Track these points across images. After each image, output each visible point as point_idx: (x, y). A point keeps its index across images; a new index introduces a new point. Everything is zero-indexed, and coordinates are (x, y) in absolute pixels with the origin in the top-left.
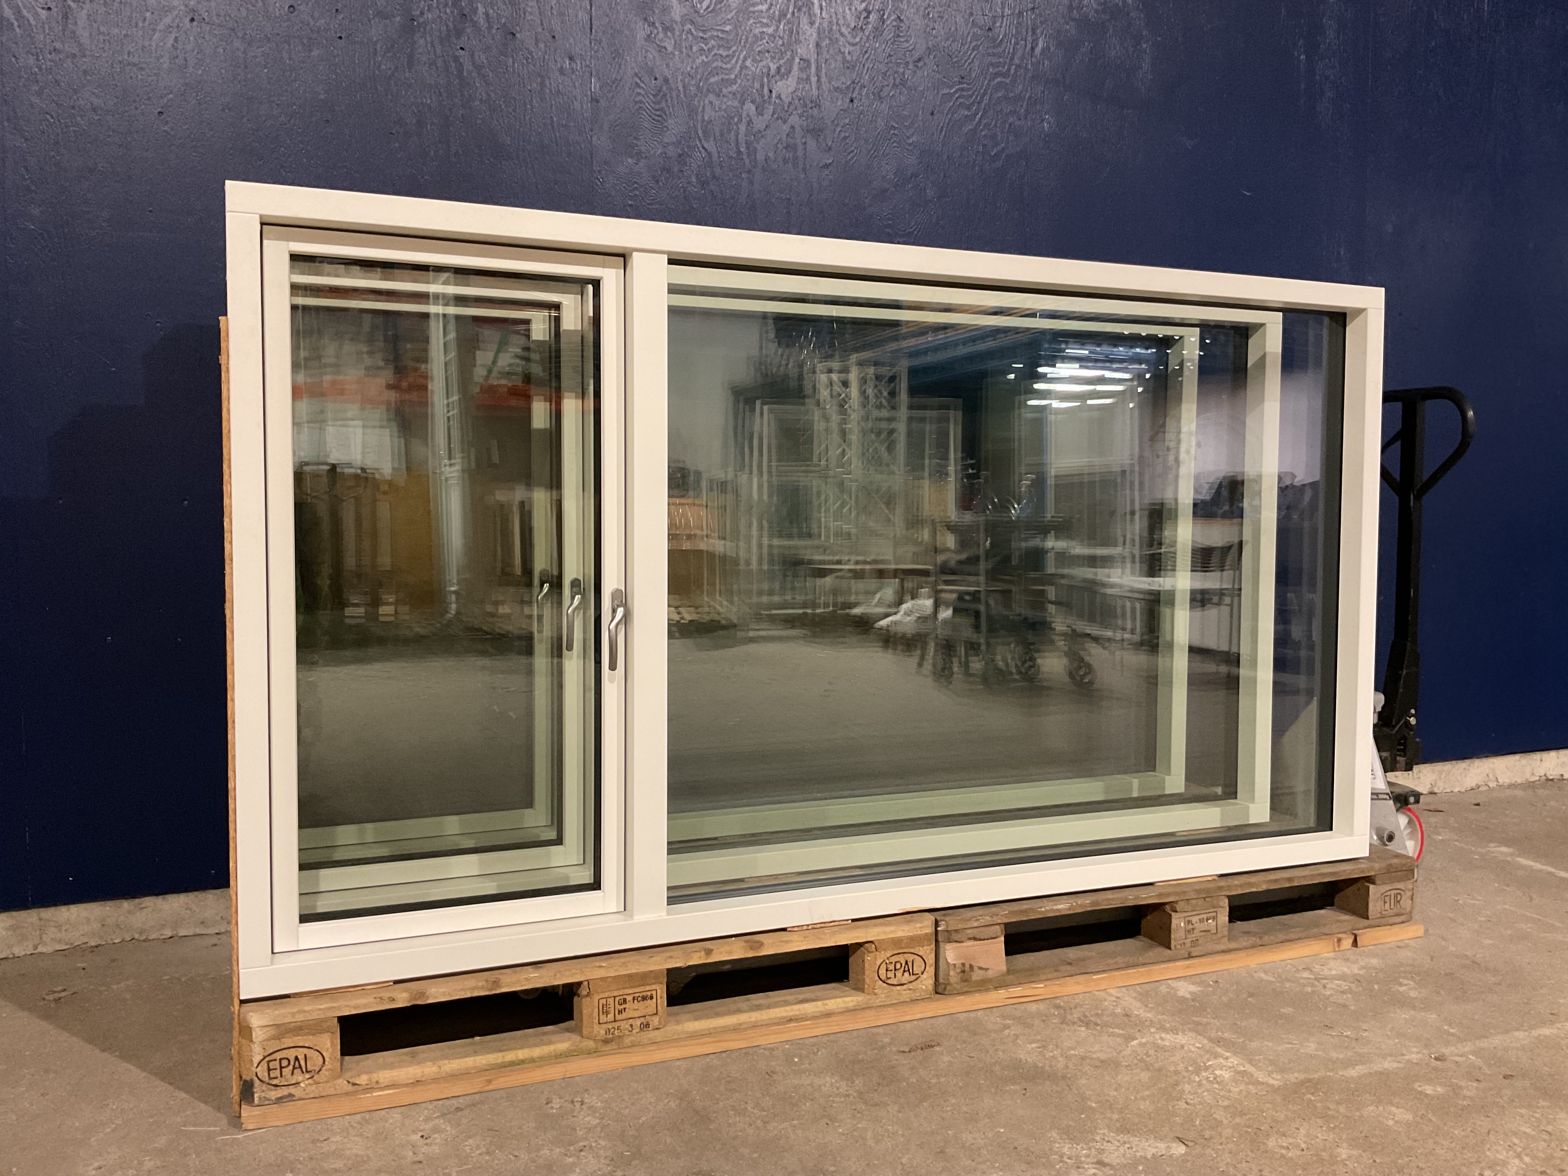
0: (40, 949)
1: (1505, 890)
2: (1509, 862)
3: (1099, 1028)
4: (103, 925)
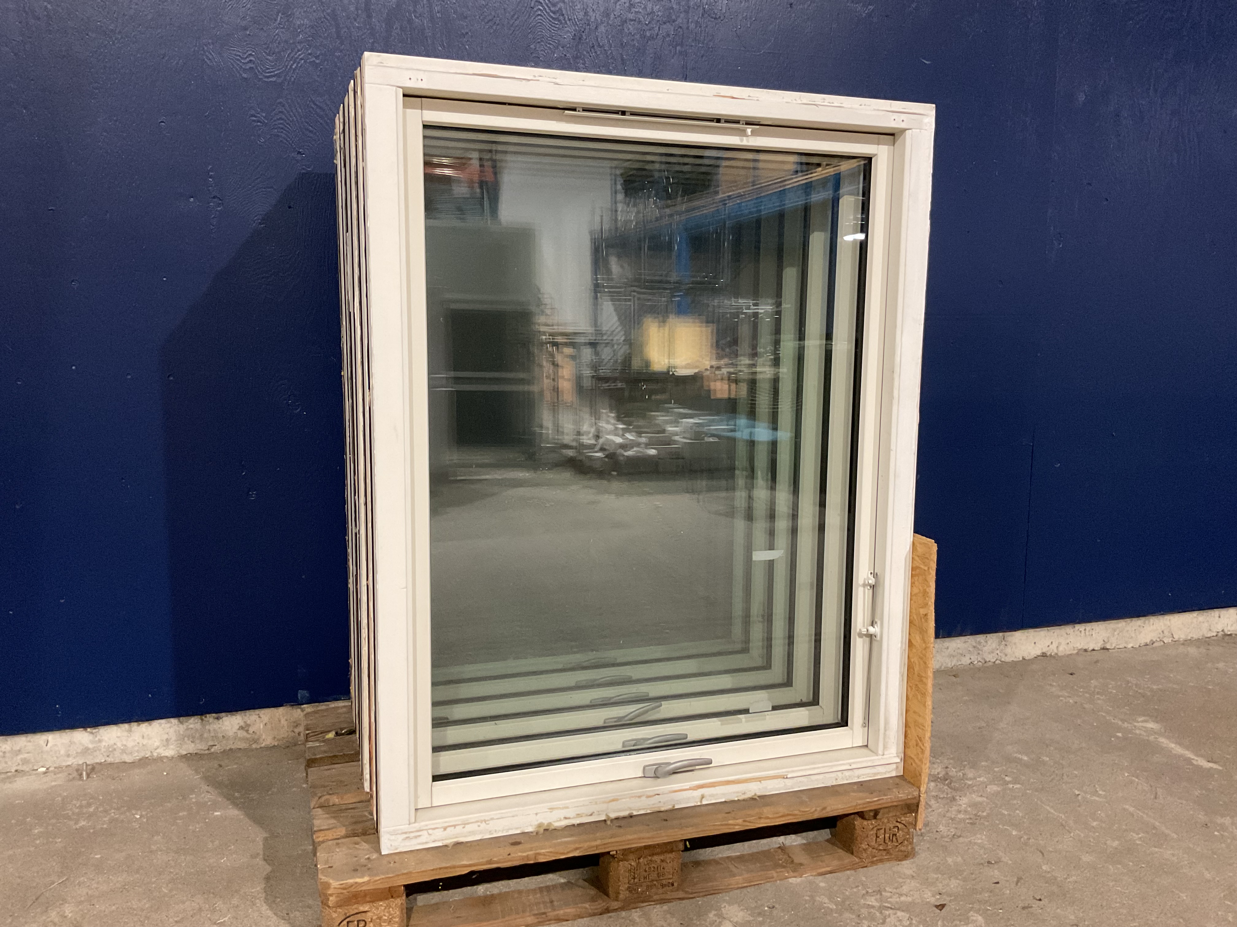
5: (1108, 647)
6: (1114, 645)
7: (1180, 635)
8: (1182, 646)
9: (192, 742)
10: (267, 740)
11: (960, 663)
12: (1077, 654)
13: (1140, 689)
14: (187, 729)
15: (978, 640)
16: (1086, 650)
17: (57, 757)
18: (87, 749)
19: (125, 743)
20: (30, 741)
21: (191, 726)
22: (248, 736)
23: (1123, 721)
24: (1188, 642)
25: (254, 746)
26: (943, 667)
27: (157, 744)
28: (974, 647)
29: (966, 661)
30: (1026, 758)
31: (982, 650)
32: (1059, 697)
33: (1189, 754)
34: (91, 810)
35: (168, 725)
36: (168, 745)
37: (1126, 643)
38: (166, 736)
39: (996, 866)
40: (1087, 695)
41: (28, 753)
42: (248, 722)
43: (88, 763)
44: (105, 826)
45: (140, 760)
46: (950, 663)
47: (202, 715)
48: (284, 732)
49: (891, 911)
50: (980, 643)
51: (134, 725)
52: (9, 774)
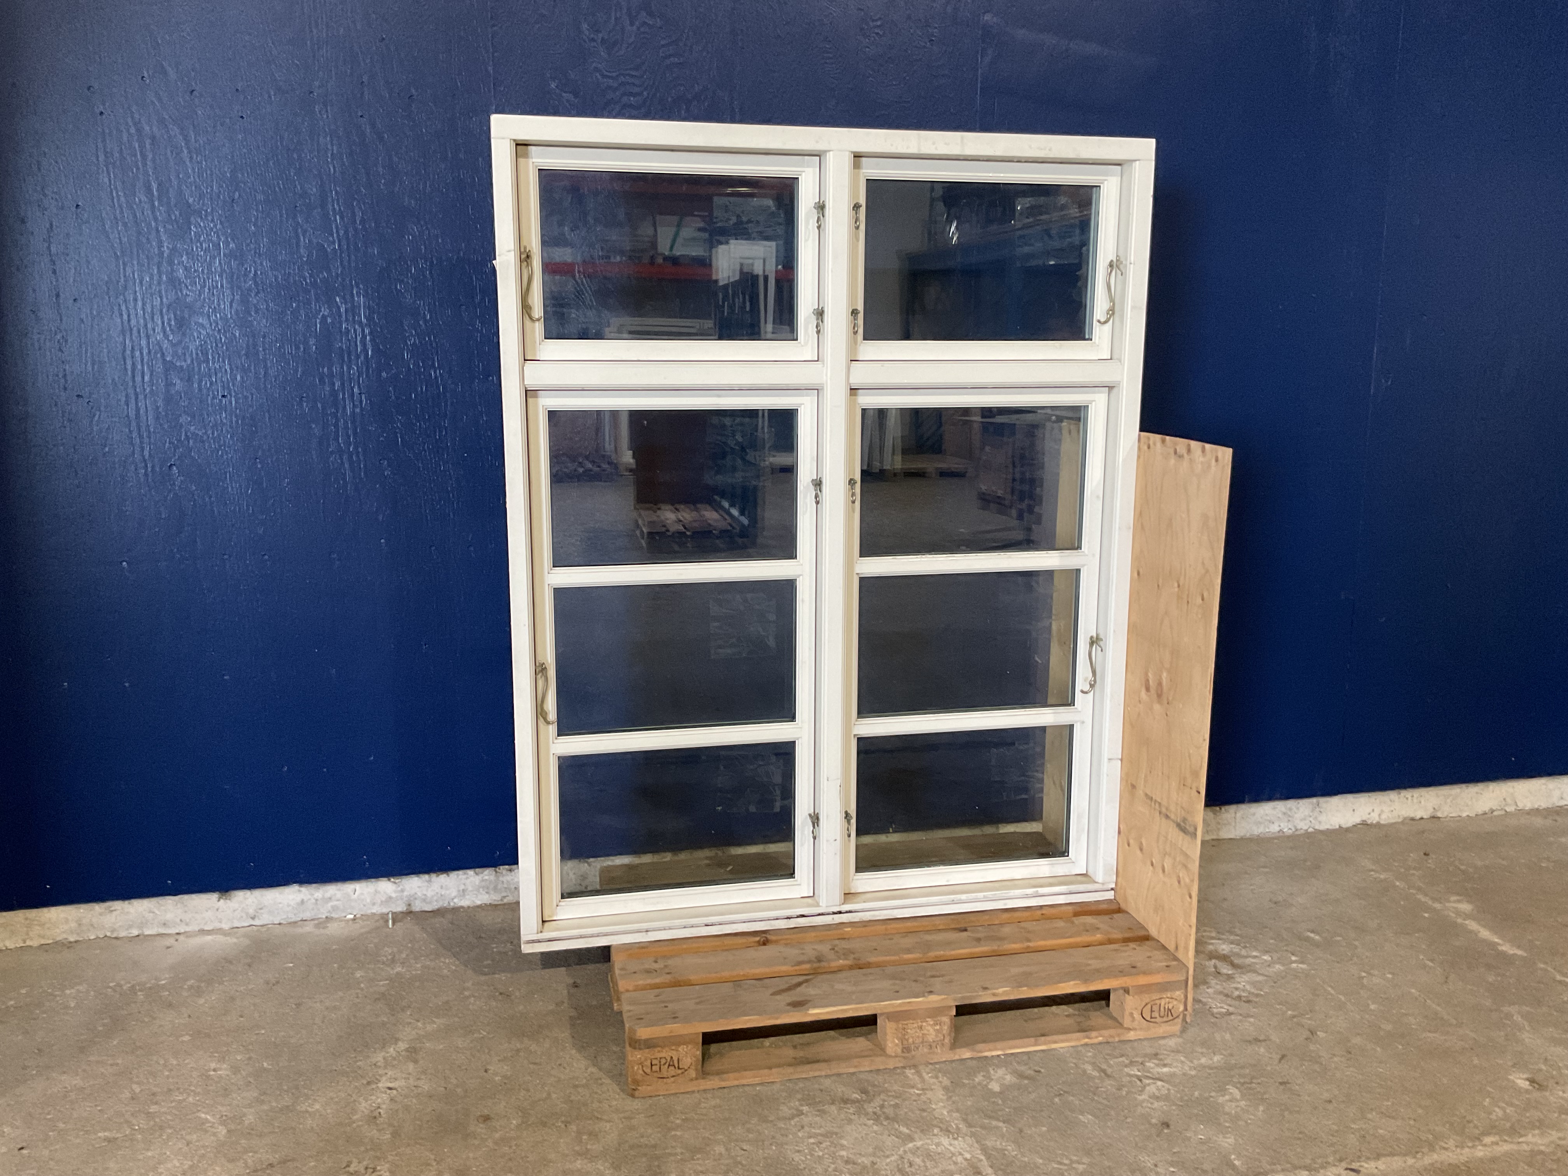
0: (28, 943)
1: (1425, 967)
2: (1455, 925)
3: (885, 1123)
4: (80, 925)
5: (1439, 814)
6: (1445, 814)
7: (1527, 804)
8: (1527, 817)
9: (486, 894)
11: (1267, 831)
12: (1403, 823)
13: (1462, 864)
14: (482, 880)
15: (1289, 806)
16: (1413, 819)
17: (363, 905)
18: (390, 898)
19: (425, 893)
20: (339, 890)
21: (486, 877)
23: (1434, 899)
24: (1536, 812)
26: (1248, 835)
27: (454, 894)
28: (1284, 814)
29: (1274, 828)
31: (1292, 817)
32: (1370, 871)
34: (404, 956)
35: (465, 877)
36: (464, 895)
37: (1461, 811)
38: (462, 887)
39: (1263, 1044)
40: (1403, 870)
41: (338, 900)
43: (394, 911)
44: (419, 972)
45: (438, 910)
46: (1257, 831)
49: (1152, 1081)
50: (1290, 809)
51: (433, 876)
52: (321, 921)
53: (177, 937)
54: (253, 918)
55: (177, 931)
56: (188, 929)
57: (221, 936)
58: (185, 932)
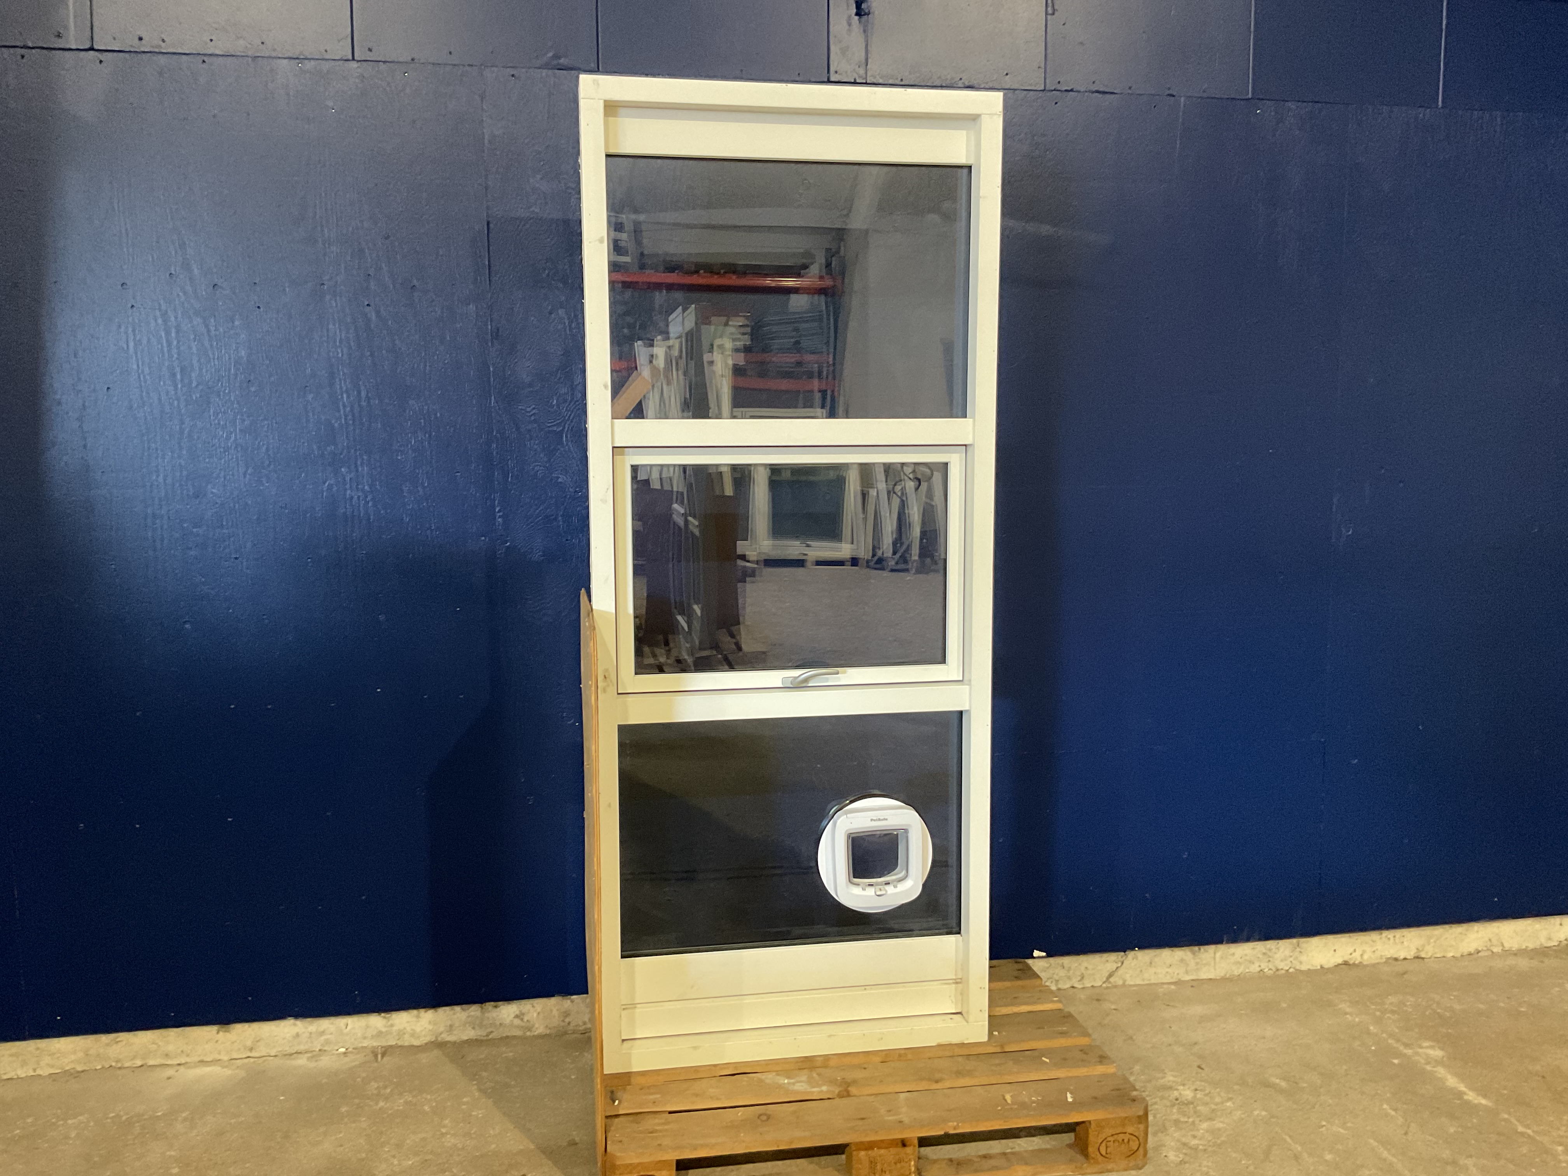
6: (1430, 954)
7: (1514, 944)
8: (1512, 957)
9: (474, 1028)
10: (540, 1029)
11: (1247, 971)
12: (1385, 962)
13: (1440, 1008)
14: (468, 1017)
15: (1268, 946)
16: (1396, 959)
17: (355, 1039)
18: (380, 1032)
19: (414, 1027)
20: (332, 1024)
21: (472, 1013)
22: (523, 1024)
23: (1407, 1045)
24: (1522, 952)
25: (528, 1033)
26: (1228, 976)
27: (442, 1029)
28: (1264, 954)
29: (1255, 968)
30: (1283, 1084)
31: (1272, 957)
32: (1346, 1014)
33: (1462, 1087)
34: (388, 1090)
35: (452, 1012)
36: (451, 1030)
37: (1445, 951)
38: (449, 1023)
40: (1378, 1013)
41: (331, 1034)
42: (523, 1011)
43: (382, 1045)
44: (401, 1108)
45: (426, 1044)
46: (1237, 971)
47: (482, 1003)
48: (556, 1021)
50: (1270, 950)
51: (422, 1011)
52: (314, 1053)
53: (178, 1067)
54: (251, 1050)
55: (179, 1062)
56: (188, 1060)
57: (219, 1068)
58: (186, 1063)
